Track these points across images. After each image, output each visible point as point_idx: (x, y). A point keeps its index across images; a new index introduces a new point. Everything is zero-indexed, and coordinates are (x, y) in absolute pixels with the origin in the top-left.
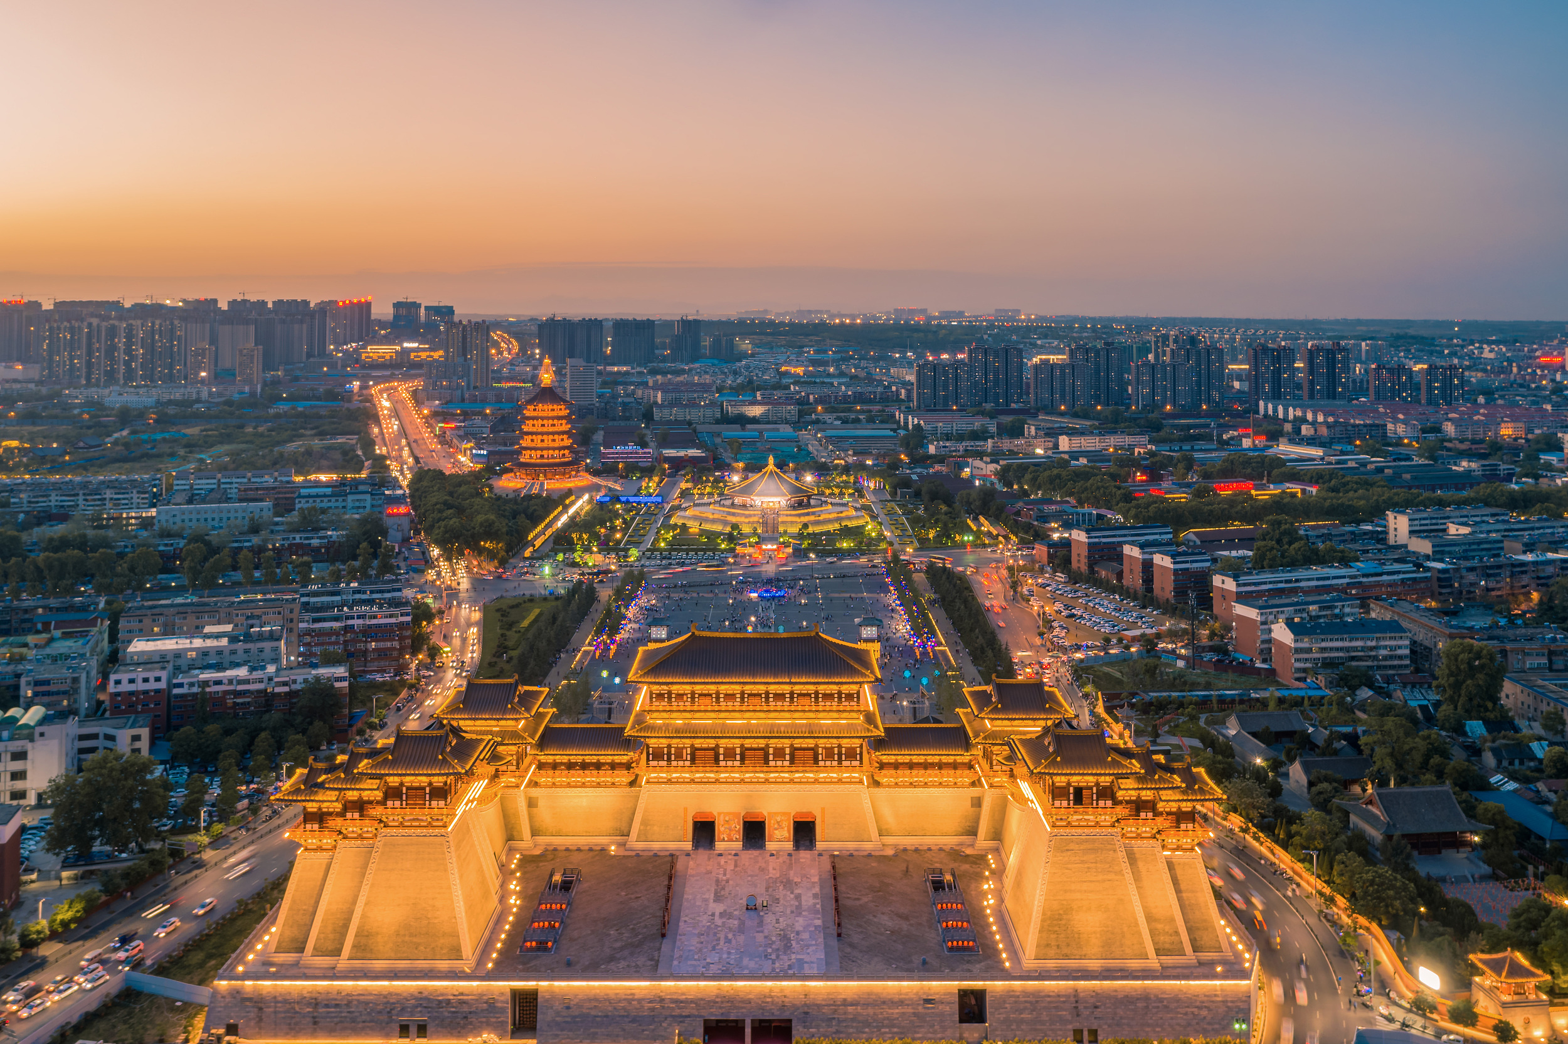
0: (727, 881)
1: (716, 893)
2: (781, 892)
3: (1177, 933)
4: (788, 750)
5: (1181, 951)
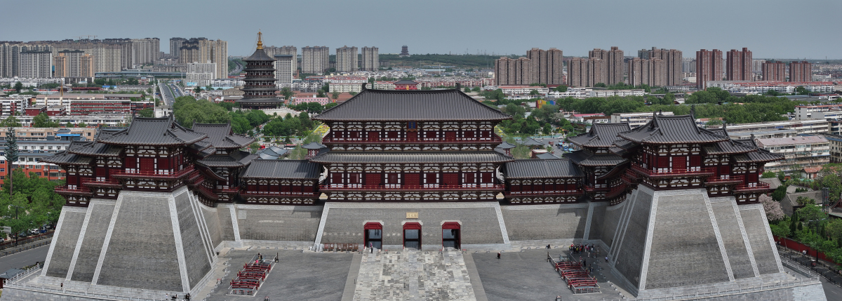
2: (436, 271)
3: (748, 262)
4: (438, 176)
5: (751, 274)
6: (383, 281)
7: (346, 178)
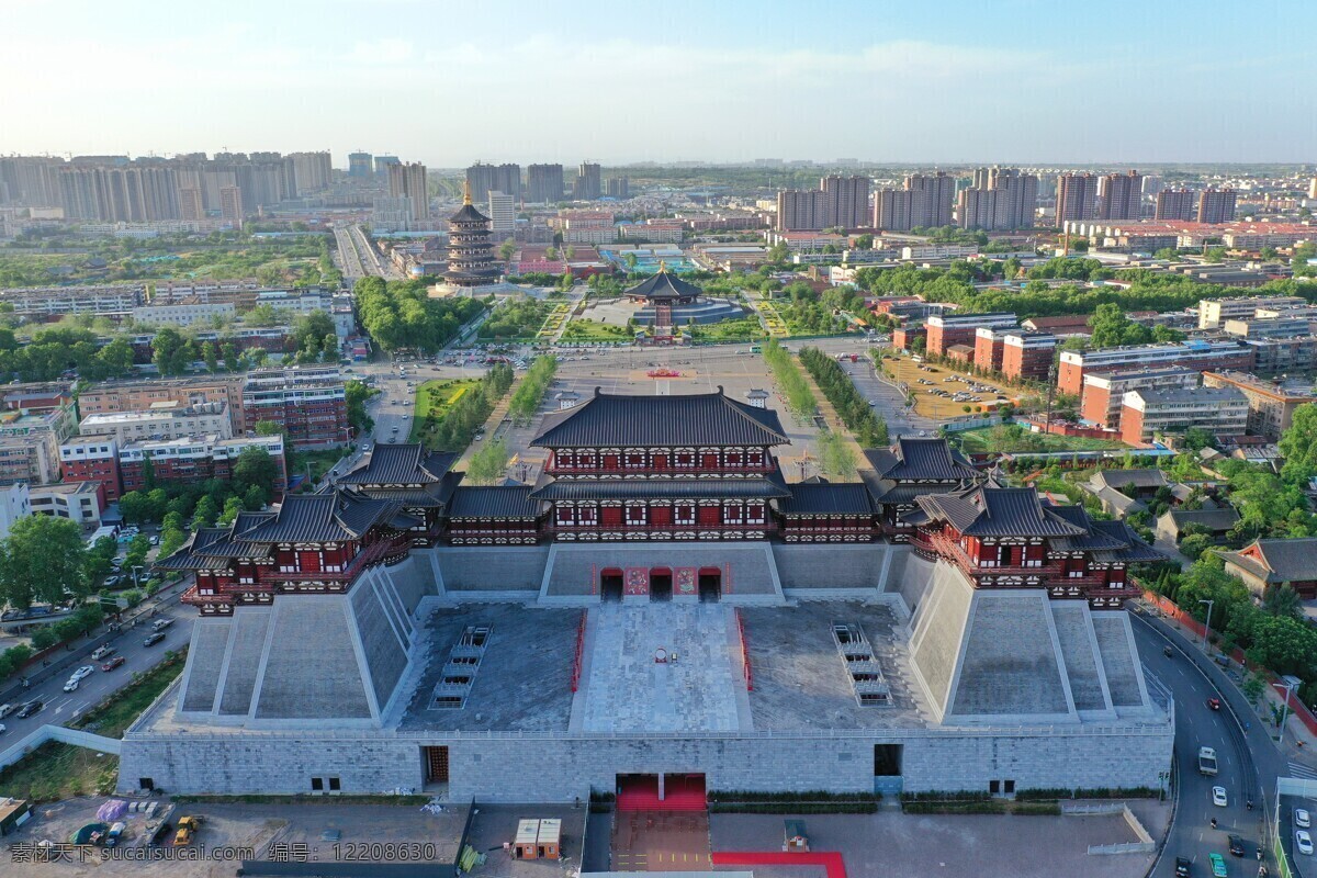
0: (636, 634)
1: (625, 647)
2: (690, 645)
3: (1099, 689)
4: (693, 510)
5: (1101, 705)
6: (623, 668)
7: (576, 514)
